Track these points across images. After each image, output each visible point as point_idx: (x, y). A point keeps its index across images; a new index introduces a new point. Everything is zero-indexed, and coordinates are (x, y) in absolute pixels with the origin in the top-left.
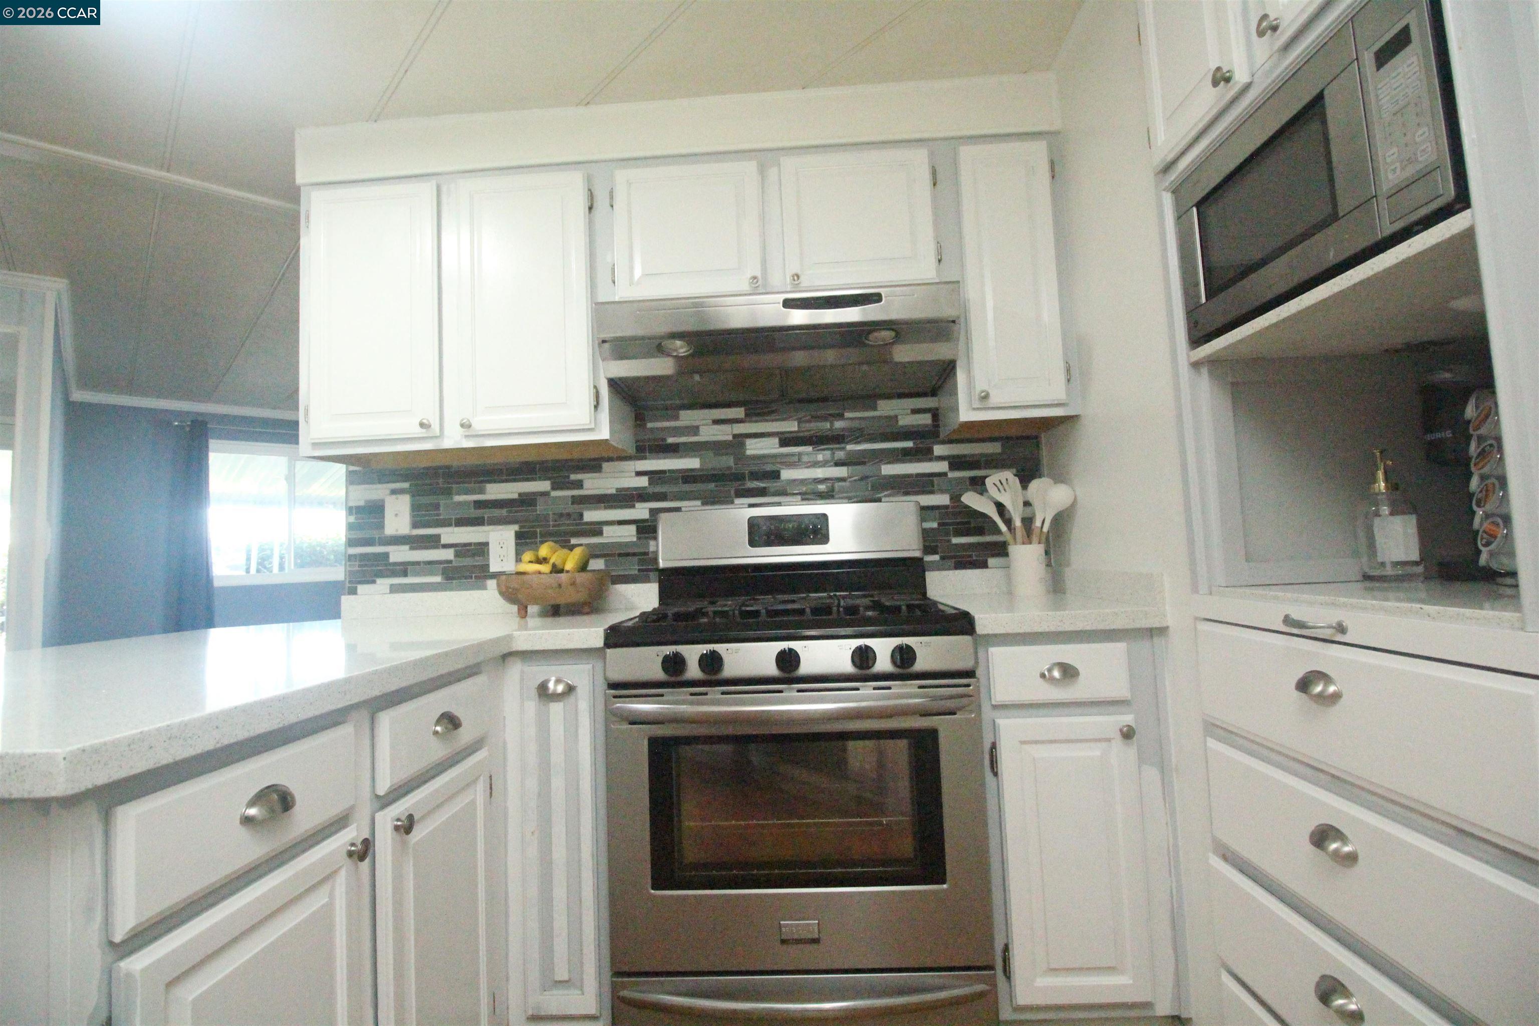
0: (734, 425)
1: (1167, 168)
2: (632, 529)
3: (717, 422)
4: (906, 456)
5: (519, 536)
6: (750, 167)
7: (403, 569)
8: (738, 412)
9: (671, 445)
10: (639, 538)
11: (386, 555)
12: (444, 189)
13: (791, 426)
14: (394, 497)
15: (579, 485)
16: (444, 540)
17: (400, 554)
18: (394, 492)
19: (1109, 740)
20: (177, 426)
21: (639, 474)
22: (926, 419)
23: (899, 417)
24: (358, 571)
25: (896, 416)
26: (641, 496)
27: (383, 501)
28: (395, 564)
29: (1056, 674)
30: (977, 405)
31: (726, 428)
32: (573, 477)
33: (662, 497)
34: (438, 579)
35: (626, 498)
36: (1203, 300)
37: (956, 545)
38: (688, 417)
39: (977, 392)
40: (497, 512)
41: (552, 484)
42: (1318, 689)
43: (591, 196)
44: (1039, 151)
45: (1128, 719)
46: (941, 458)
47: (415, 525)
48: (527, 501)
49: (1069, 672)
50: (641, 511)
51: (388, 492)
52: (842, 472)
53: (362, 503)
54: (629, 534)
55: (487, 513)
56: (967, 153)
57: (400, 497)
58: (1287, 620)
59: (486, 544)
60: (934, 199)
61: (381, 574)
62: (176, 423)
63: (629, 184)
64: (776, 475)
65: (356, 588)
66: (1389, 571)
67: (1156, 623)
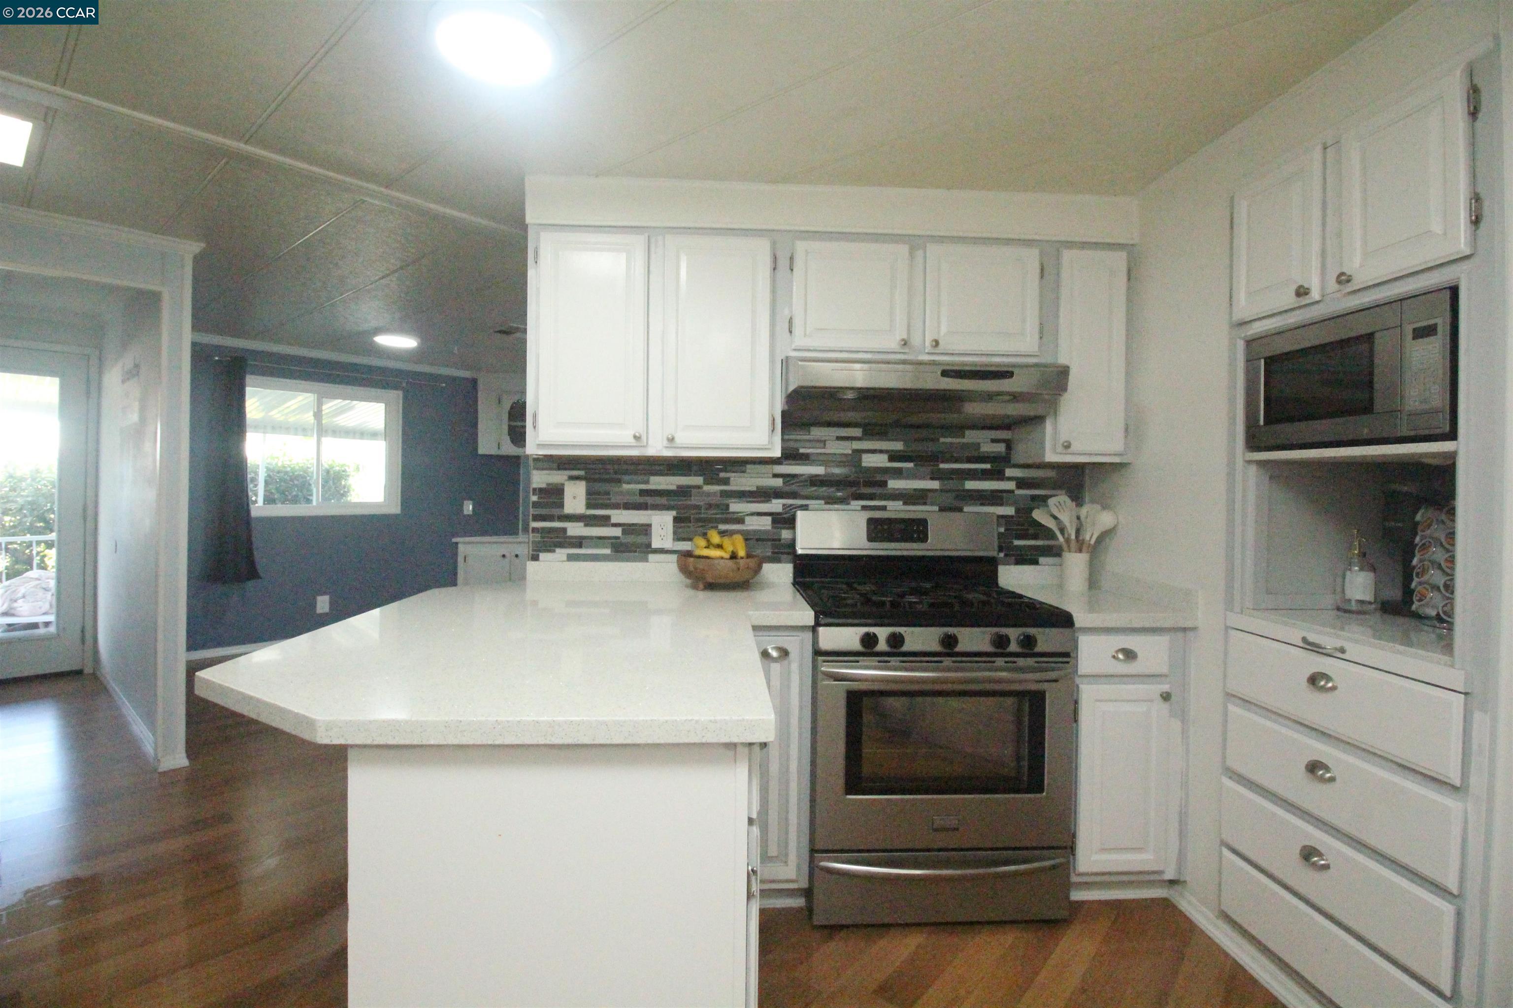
0: (854, 442)
1: (1243, 324)
2: (769, 519)
3: (839, 438)
4: (985, 475)
5: (676, 520)
6: (904, 249)
7: (579, 542)
8: (857, 432)
9: (803, 454)
10: (773, 527)
11: (564, 530)
12: (653, 240)
13: (898, 446)
14: (572, 482)
15: (726, 482)
16: (614, 520)
17: (575, 529)
18: (572, 478)
19: (1152, 701)
20: (218, 361)
21: (776, 476)
22: (1001, 448)
23: (982, 445)
24: (539, 542)
25: (979, 444)
26: (778, 494)
27: (563, 485)
28: (572, 537)
29: (1121, 656)
30: (1060, 449)
31: (847, 443)
32: (722, 475)
33: (794, 495)
34: (608, 551)
35: (764, 494)
36: (1262, 422)
37: (1016, 546)
38: (817, 432)
39: (1061, 442)
40: (659, 500)
41: (704, 480)
42: (1322, 683)
43: (775, 259)
44: (1119, 260)
45: (1166, 688)
46: (1010, 479)
47: (589, 506)
48: (683, 492)
49: (1130, 655)
50: (776, 505)
51: (566, 478)
52: (935, 485)
53: (544, 486)
54: (766, 523)
55: (649, 500)
56: (1067, 255)
57: (578, 482)
58: (1304, 640)
59: (650, 526)
60: (1041, 288)
61: (561, 545)
62: (217, 358)
63: (807, 252)
64: (884, 484)
65: (538, 556)
66: (1354, 606)
67: (1188, 624)
